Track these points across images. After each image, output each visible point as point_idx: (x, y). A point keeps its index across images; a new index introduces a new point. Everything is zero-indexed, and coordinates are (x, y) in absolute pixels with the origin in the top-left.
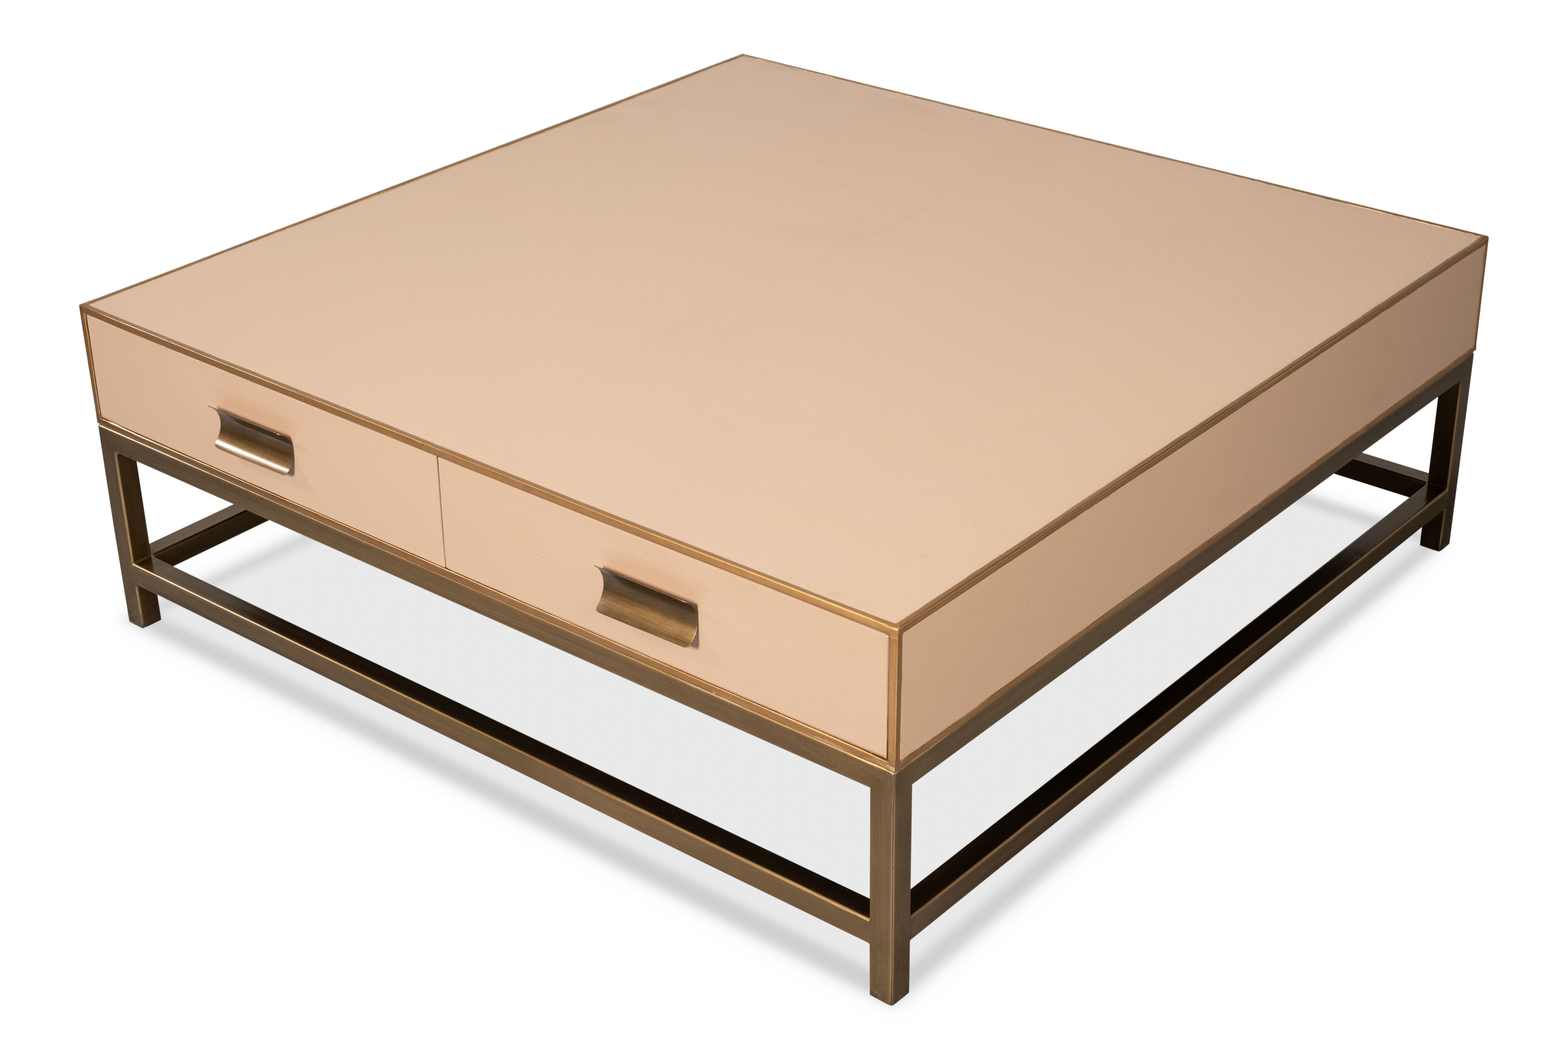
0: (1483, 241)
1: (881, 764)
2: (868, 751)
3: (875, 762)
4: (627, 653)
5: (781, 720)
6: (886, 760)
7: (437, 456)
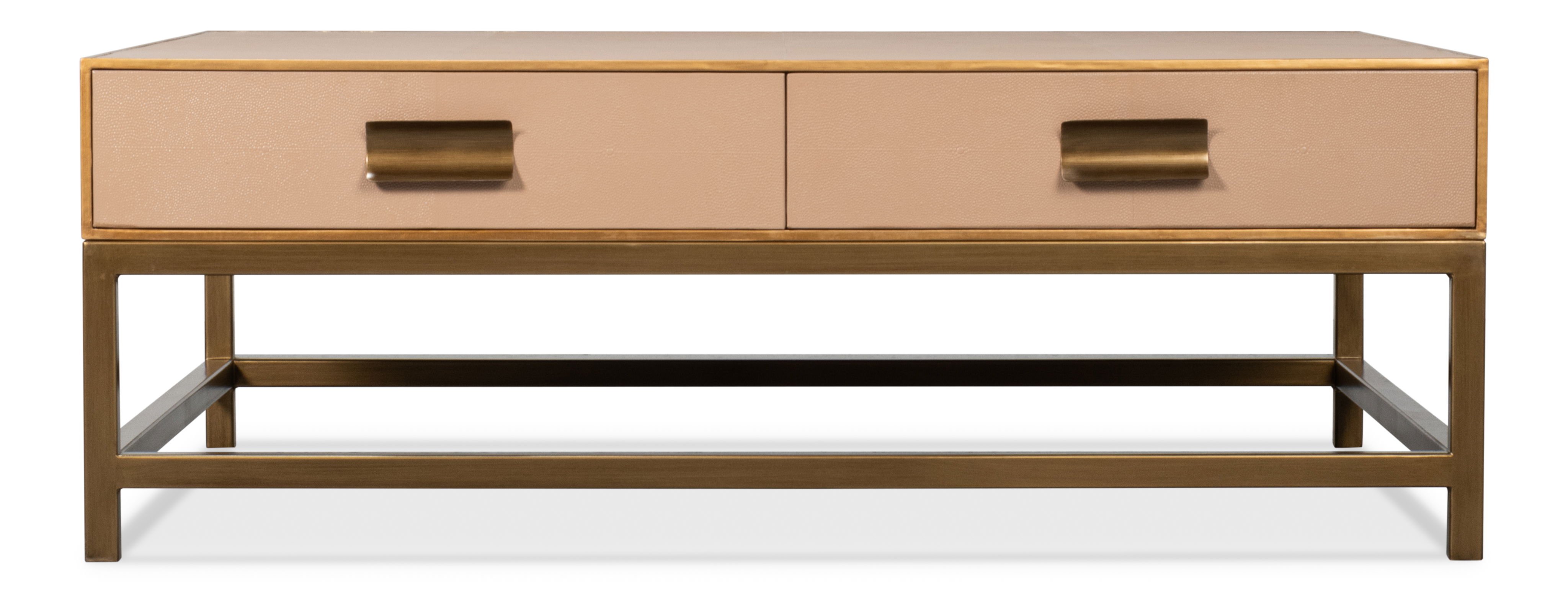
1: (1468, 237)
2: (1451, 226)
3: (1459, 238)
4: (1096, 238)
5: (1328, 237)
6: (1475, 228)
7: (786, 73)
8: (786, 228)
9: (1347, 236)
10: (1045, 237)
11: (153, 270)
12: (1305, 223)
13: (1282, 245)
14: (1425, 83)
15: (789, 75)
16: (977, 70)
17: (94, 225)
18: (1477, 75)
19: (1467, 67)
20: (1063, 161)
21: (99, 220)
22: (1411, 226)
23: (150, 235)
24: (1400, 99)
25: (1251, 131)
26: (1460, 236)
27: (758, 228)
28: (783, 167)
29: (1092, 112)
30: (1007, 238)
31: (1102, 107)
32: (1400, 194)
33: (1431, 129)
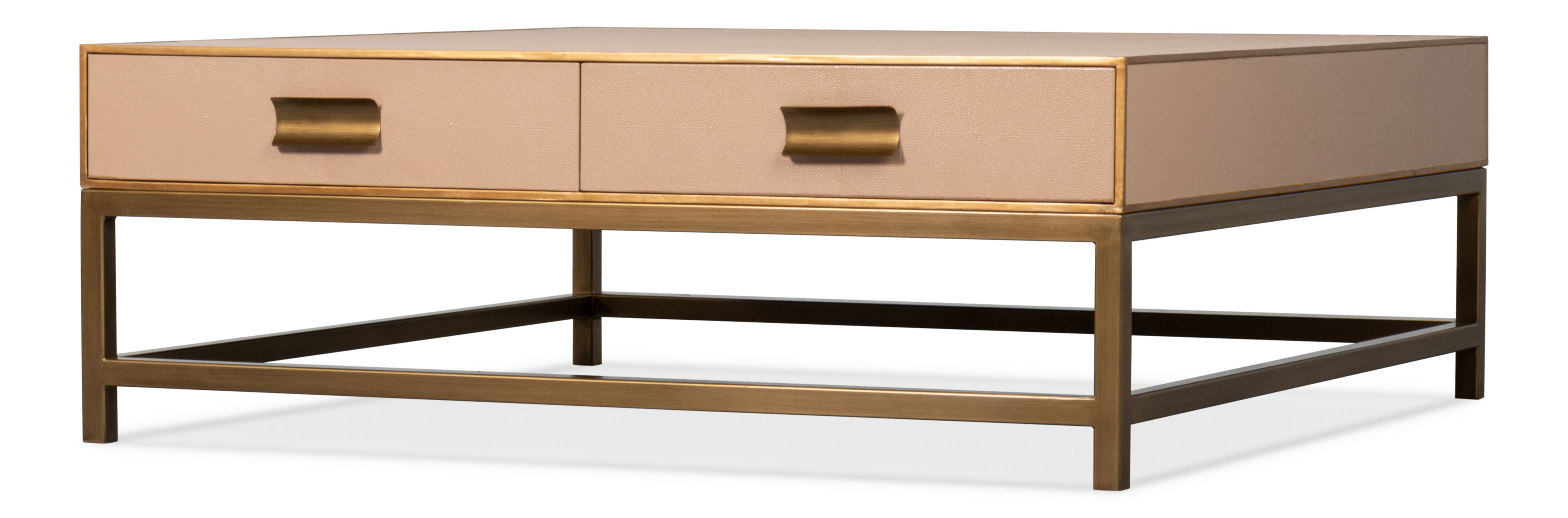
1: (1107, 211)
2: (1093, 201)
3: (1100, 212)
4: (813, 205)
5: (994, 208)
6: (1112, 204)
9: (1009, 208)
10: (774, 203)
11: (128, 213)
12: (976, 196)
13: (958, 215)
15: (583, 65)
16: (724, 62)
17: (89, 177)
18: (1116, 71)
19: (1108, 65)
21: (93, 173)
22: (1061, 201)
23: (126, 185)
24: (1053, 91)
26: (1101, 210)
27: (558, 190)
28: (577, 140)
29: (810, 98)
30: (745, 203)
31: (818, 94)
32: (1052, 173)
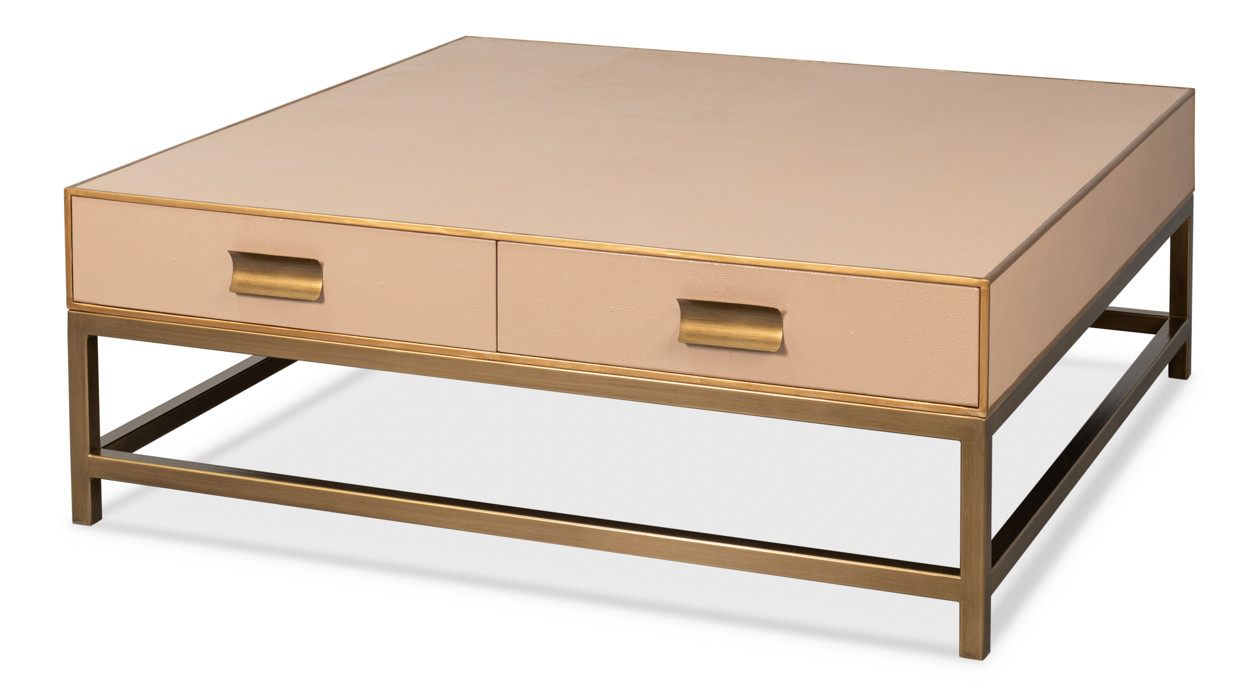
0: (1191, 93)
1: (972, 414)
2: (961, 405)
3: (966, 414)
4: (704, 383)
5: (869, 402)
6: (978, 408)
7: (497, 241)
8: (497, 352)
9: (882, 403)
10: (669, 378)
11: (109, 335)
13: (835, 404)
14: (941, 294)
15: (499, 243)
17: (74, 301)
18: (980, 291)
19: (974, 285)
20: (681, 326)
21: (77, 297)
22: (930, 401)
23: (106, 310)
25: (814, 316)
27: (479, 349)
28: (494, 308)
29: (701, 291)
30: (643, 376)
31: (709, 287)
33: (945, 330)
